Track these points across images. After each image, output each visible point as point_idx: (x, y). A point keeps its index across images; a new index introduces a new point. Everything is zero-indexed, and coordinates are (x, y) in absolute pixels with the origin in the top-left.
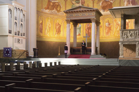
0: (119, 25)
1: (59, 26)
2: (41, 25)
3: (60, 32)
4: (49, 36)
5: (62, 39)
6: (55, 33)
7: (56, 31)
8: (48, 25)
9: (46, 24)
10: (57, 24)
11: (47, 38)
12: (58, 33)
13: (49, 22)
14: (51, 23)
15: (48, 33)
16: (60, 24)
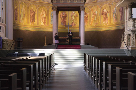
0: (96, 15)
1: (33, 13)
2: (16, 11)
3: (35, 20)
4: (24, 24)
5: (37, 27)
6: (29, 21)
7: (31, 19)
8: (22, 11)
9: (21, 10)
10: (32, 11)
11: (22, 26)
12: (32, 21)
13: (24, 8)
14: (26, 10)
15: (23, 21)
16: (34, 10)
